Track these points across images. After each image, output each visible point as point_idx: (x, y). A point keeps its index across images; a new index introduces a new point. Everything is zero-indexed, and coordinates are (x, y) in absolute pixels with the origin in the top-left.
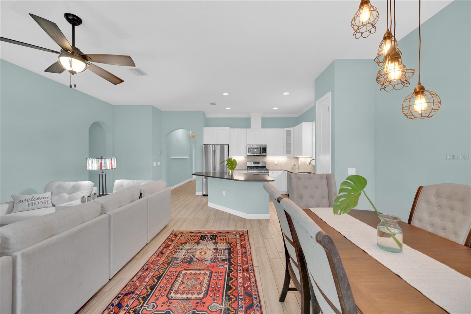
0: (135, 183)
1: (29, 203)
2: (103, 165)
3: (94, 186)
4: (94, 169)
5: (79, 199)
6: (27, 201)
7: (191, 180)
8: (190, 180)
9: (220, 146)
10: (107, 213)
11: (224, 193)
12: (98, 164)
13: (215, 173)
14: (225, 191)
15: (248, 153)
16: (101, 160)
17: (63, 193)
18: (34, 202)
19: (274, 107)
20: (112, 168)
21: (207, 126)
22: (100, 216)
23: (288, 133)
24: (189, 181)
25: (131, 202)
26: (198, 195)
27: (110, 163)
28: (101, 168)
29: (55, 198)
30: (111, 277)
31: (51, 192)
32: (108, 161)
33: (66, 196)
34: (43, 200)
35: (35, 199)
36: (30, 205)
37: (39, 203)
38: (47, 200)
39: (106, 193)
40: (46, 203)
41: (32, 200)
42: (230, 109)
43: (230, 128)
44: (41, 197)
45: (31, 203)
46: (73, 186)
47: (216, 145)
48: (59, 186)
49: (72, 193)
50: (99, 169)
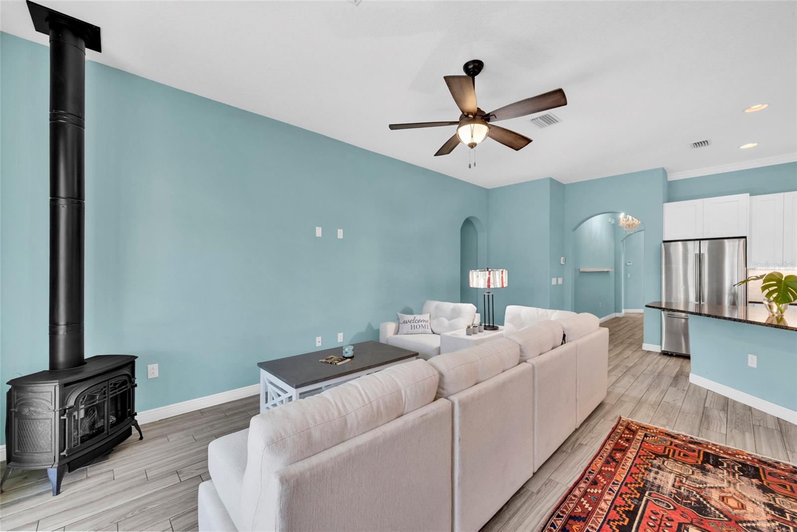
0: (540, 314)
1: (411, 326)
2: (492, 281)
3: (477, 312)
4: (479, 287)
5: (463, 328)
6: (410, 322)
7: (617, 316)
8: (614, 317)
9: (709, 245)
10: (527, 361)
11: (752, 361)
12: (485, 280)
13: (700, 306)
14: (755, 357)
16: (489, 274)
17: (443, 317)
18: (416, 324)
20: (503, 287)
21: (670, 200)
22: (519, 365)
24: (613, 319)
25: (552, 349)
26: (649, 352)
27: (500, 277)
28: (489, 286)
29: (435, 322)
30: (536, 471)
31: (429, 314)
32: (498, 274)
33: (446, 321)
34: (424, 324)
35: (417, 322)
36: (413, 328)
37: (420, 326)
38: (426, 324)
39: (493, 324)
40: (427, 327)
41: (414, 321)
42: (755, 144)
43: (750, 195)
44: (421, 319)
45: (413, 326)
46: (452, 309)
47: (701, 241)
48: (437, 307)
49: (450, 319)
50: (486, 287)
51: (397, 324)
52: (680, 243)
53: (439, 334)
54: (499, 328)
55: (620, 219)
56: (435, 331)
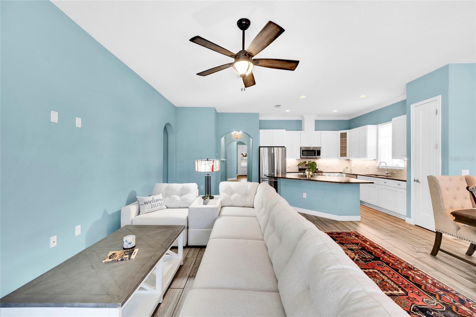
0: (241, 185)
1: (152, 205)
2: (214, 167)
4: (207, 171)
6: (150, 203)
9: (276, 149)
11: (305, 195)
12: (210, 166)
15: (302, 155)
16: (213, 162)
17: (175, 195)
18: (155, 203)
19: (334, 110)
23: (343, 136)
28: (213, 171)
29: (167, 200)
31: (161, 194)
32: (217, 162)
33: (178, 198)
34: (160, 202)
35: (155, 201)
36: (153, 207)
37: (158, 205)
38: (162, 202)
39: (210, 195)
40: (163, 205)
41: (153, 201)
42: (289, 111)
43: (286, 130)
44: (158, 199)
45: (153, 205)
46: (181, 188)
47: (274, 148)
48: (167, 188)
49: (181, 195)
50: (211, 171)
51: (138, 206)
52: (266, 148)
53: (188, 208)
54: (214, 197)
55: (232, 135)
56: (169, 206)
